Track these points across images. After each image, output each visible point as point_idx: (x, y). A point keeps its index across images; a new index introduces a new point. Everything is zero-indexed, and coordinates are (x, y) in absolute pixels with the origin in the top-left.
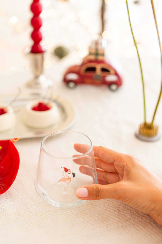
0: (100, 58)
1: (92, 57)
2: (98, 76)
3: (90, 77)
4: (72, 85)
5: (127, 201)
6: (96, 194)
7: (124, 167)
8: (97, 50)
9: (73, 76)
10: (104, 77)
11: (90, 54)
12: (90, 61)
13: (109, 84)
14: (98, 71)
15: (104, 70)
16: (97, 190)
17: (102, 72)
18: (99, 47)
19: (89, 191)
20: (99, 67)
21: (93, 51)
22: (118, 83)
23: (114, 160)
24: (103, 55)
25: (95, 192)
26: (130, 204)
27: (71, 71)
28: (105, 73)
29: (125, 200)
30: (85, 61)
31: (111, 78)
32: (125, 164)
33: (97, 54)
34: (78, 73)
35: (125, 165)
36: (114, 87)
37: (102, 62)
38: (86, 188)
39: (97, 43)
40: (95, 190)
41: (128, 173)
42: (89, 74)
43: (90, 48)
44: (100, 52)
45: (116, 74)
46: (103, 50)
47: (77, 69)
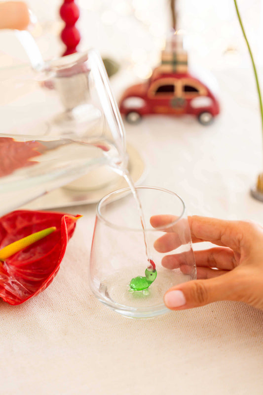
0: (181, 69)
1: (168, 68)
2: (179, 99)
3: (165, 103)
4: (134, 117)
5: (251, 302)
6: (199, 297)
7: (239, 241)
8: (175, 55)
9: (136, 103)
10: (189, 101)
11: (164, 62)
12: (164, 75)
13: (198, 113)
14: (179, 92)
15: (189, 89)
16: (199, 291)
17: (184, 93)
18: (179, 50)
19: (186, 295)
20: (179, 85)
21: (169, 58)
22: (213, 111)
23: (220, 232)
24: (185, 63)
25: (196, 294)
26: (257, 306)
27: (131, 93)
28: (189, 95)
29: (250, 300)
30: (156, 76)
31: (200, 102)
32: (240, 236)
33: (175, 62)
34: (143, 96)
35: (241, 238)
36: (206, 117)
37: (184, 75)
38: (181, 289)
39: (174, 44)
40: (195, 292)
41: (248, 252)
42: (163, 97)
43: (163, 53)
44: (181, 58)
45: (209, 95)
46: (186, 56)
47: (142, 90)
